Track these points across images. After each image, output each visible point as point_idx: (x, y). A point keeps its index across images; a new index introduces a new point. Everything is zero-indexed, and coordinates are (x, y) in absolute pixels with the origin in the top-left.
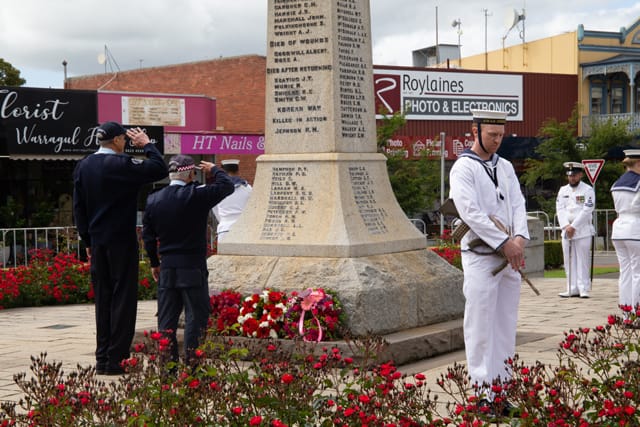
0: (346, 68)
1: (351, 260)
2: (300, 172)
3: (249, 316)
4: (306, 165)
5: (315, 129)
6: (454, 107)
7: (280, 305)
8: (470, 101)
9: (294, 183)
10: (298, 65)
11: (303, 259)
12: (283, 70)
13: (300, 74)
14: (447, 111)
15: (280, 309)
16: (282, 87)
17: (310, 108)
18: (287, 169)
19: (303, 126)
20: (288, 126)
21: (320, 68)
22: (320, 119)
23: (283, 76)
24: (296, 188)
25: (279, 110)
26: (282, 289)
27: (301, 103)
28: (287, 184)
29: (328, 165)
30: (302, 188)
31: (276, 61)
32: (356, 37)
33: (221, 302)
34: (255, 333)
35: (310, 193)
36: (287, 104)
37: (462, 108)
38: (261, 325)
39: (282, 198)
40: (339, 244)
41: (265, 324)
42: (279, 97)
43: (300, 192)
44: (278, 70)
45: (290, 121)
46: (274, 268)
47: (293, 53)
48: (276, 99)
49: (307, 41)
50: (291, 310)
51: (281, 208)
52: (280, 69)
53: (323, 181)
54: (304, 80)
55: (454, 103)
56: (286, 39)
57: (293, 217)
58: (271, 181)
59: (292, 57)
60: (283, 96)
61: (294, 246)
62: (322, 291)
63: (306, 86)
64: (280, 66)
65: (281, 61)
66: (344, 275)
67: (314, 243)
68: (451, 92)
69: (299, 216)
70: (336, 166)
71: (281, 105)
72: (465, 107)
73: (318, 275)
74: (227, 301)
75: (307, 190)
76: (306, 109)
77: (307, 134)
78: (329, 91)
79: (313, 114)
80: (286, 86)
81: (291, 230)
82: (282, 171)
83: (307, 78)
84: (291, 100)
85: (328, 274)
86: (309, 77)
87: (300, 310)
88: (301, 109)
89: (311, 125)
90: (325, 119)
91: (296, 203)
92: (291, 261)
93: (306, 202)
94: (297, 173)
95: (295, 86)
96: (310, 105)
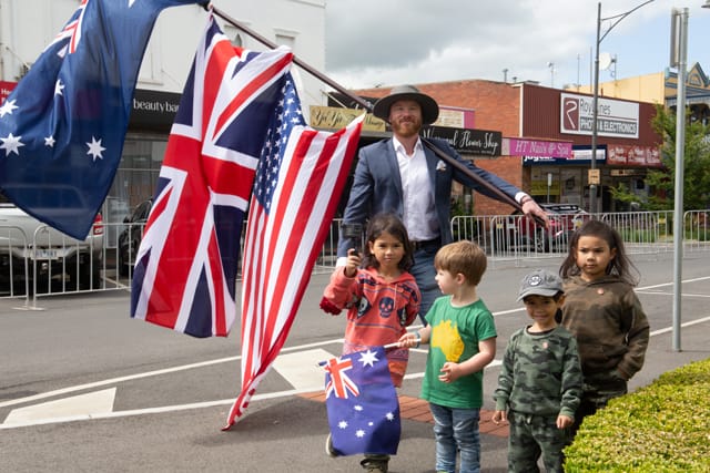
8: (613, 121)
37: (609, 127)
55: (605, 123)
68: (604, 114)
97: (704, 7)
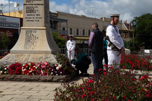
0: (46, 5)
1: (52, 54)
2: (34, 32)
3: (25, 69)
4: (36, 30)
5: (38, 21)
6: (4, 25)
7: (34, 66)
8: (8, 23)
9: (32, 35)
10: (33, 3)
11: (38, 54)
12: (29, 5)
13: (34, 6)
14: (3, 25)
15: (35, 68)
16: (28, 9)
17: (37, 15)
18: (30, 31)
19: (35, 19)
20: (30, 19)
21: (40, 5)
22: (40, 18)
23: (29, 6)
24: (33, 36)
25: (27, 15)
26: (34, 62)
27: (34, 14)
28: (30, 35)
29: (43, 30)
30: (35, 36)
31: (27, 2)
33: (16, 66)
34: (28, 74)
35: (38, 37)
36: (30, 14)
37: (6, 25)
38: (30, 72)
39: (29, 38)
40: (48, 50)
41: (31, 71)
42: (27, 12)
43: (35, 37)
44: (27, 4)
45: (31, 18)
46: (29, 57)
48: (26, 12)
50: (38, 68)
51: (29, 41)
52: (28, 4)
53: (41, 34)
54: (35, 7)
55: (4, 24)
57: (33, 43)
58: (25, 34)
59: (31, 1)
60: (29, 12)
61: (35, 51)
62: (46, 62)
63: (36, 9)
64: (28, 3)
65: (28, 2)
66: (51, 58)
67: (40, 50)
68: (3, 21)
69: (35, 43)
70: (45, 30)
71: (28, 14)
72: (7, 25)
73: (44, 58)
74: (18, 66)
75: (37, 36)
76: (36, 15)
77: (36, 22)
78: (43, 11)
79: (38, 16)
80: (30, 9)
81: (33, 47)
82: (29, 31)
83: (36, 7)
84: (31, 12)
85: (46, 58)
86: (37, 7)
87: (41, 67)
88: (34, 15)
89: (37, 19)
90: (41, 18)
91: (34, 40)
92: (34, 55)
93: (37, 40)
94: (33, 32)
95: (32, 9)
96: (37, 14)
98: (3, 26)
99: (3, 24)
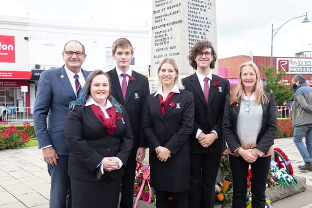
0: (194, 23)
10: (165, 22)
12: (159, 27)
13: (167, 28)
16: (158, 37)
17: (171, 48)
20: (160, 59)
22: (176, 54)
23: (159, 30)
25: (157, 50)
27: (167, 45)
31: (156, 22)
32: (203, 4)
36: (160, 47)
37: (310, 70)
42: (157, 43)
44: (156, 27)
45: (162, 56)
47: (164, 16)
48: (155, 44)
49: (170, 8)
54: (168, 31)
56: (160, 8)
59: (163, 18)
60: (159, 42)
64: (158, 24)
65: (158, 21)
68: (306, 65)
71: (158, 47)
76: (169, 49)
78: (181, 37)
79: (173, 51)
80: (160, 36)
84: (162, 44)
86: (171, 29)
87: (143, 178)
88: (167, 49)
95: (164, 36)
96: (171, 46)
97: (303, 22)
98: (306, 72)
99: (306, 69)
